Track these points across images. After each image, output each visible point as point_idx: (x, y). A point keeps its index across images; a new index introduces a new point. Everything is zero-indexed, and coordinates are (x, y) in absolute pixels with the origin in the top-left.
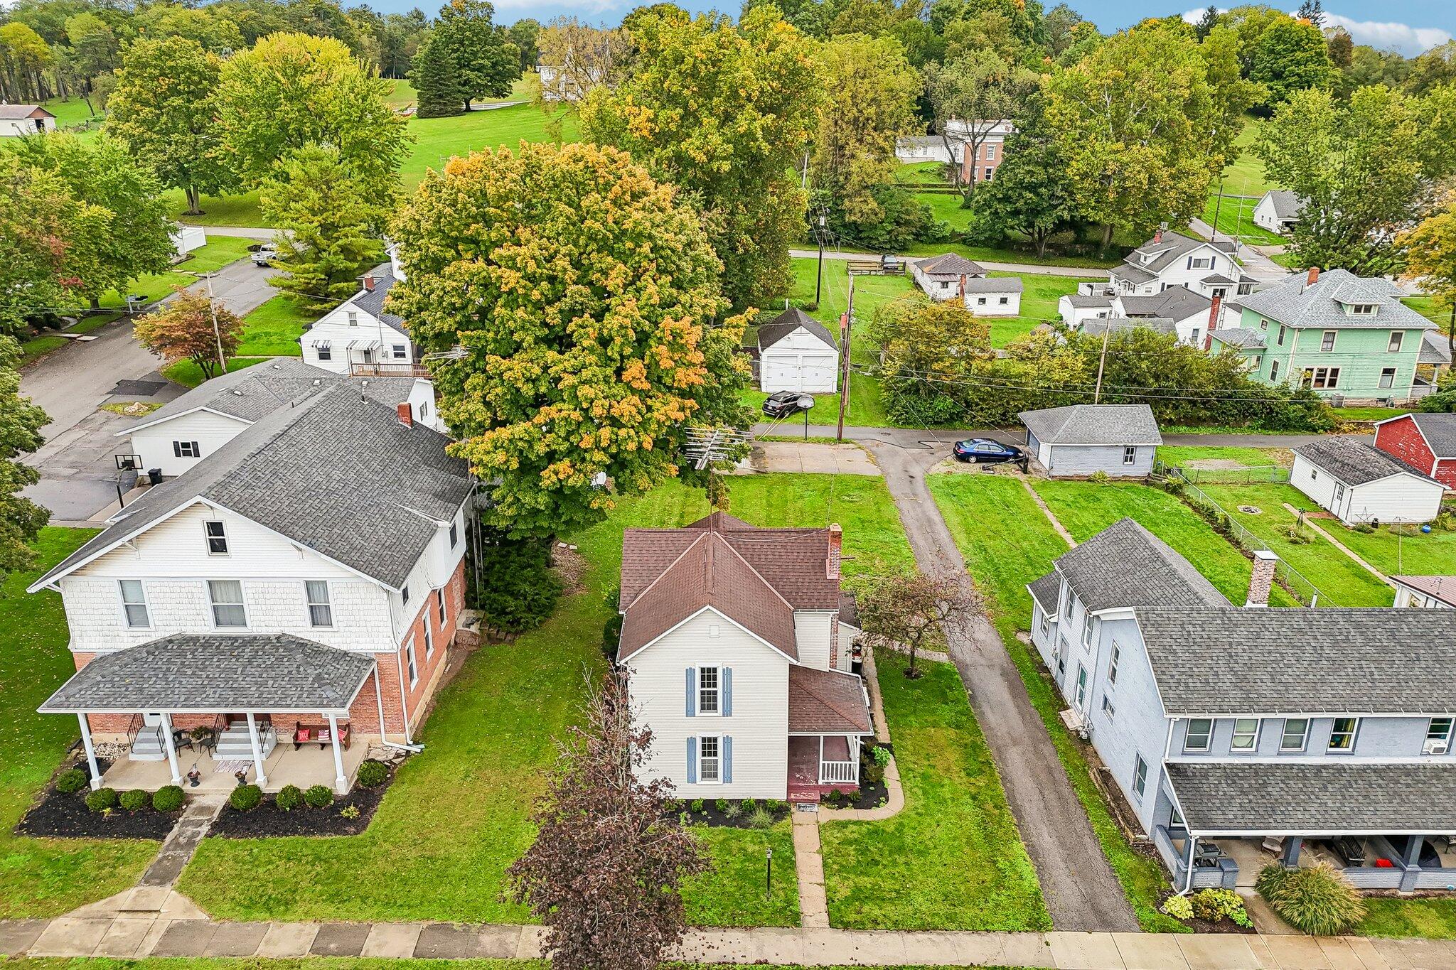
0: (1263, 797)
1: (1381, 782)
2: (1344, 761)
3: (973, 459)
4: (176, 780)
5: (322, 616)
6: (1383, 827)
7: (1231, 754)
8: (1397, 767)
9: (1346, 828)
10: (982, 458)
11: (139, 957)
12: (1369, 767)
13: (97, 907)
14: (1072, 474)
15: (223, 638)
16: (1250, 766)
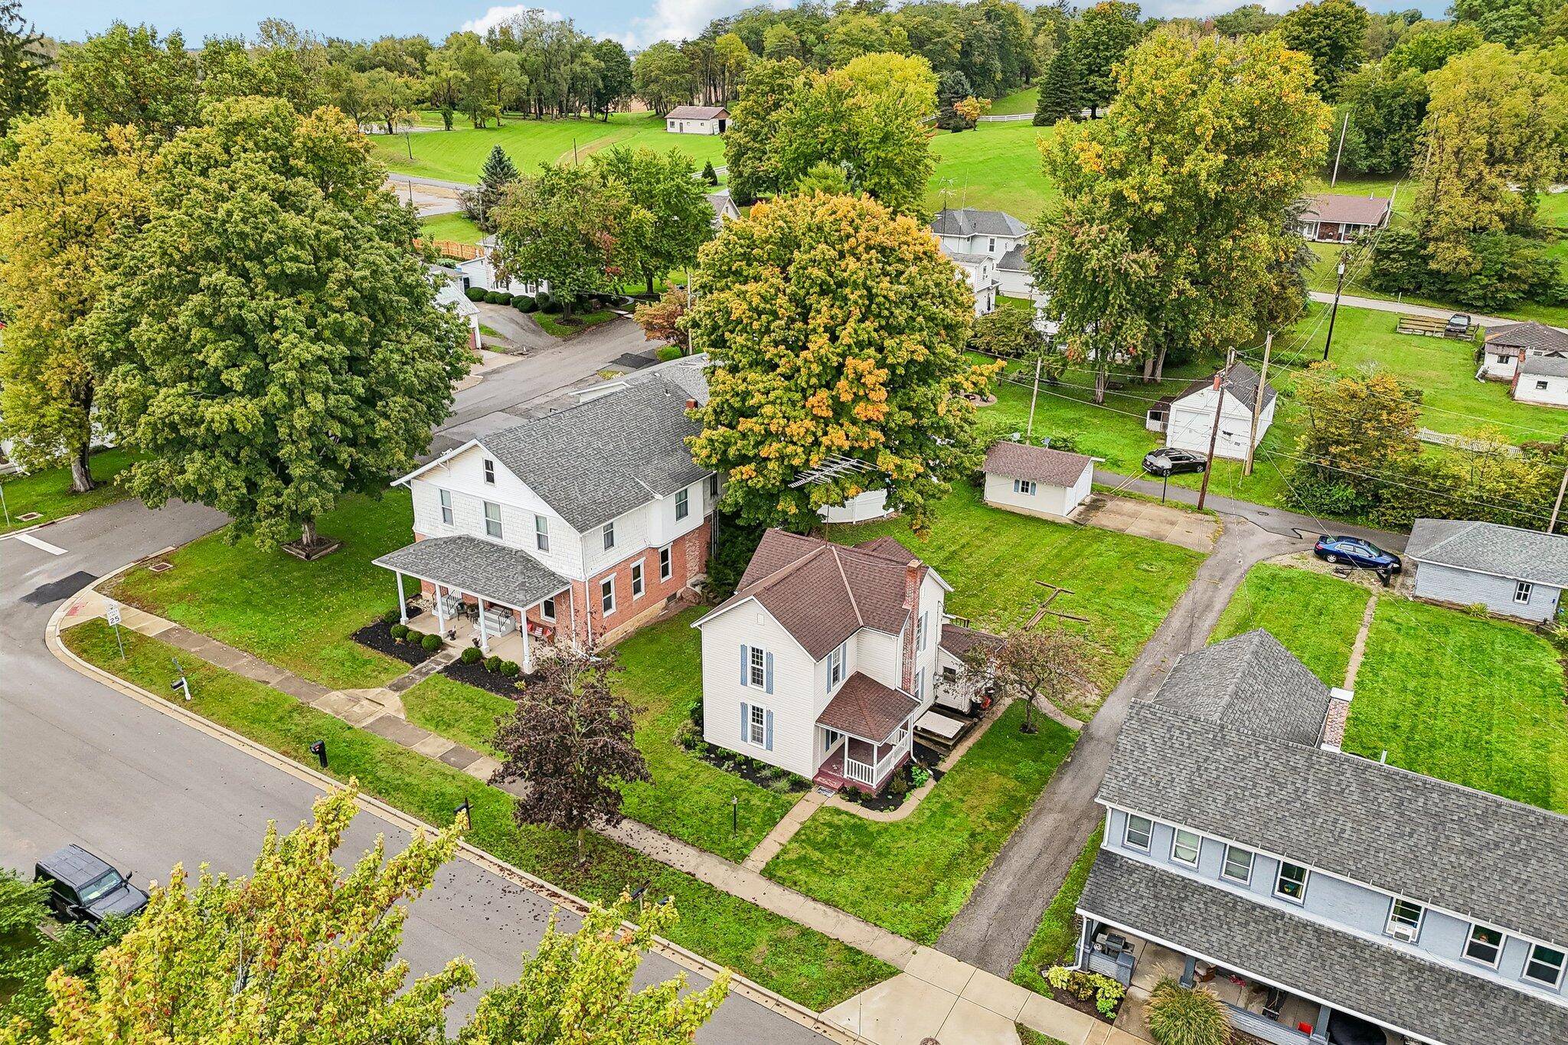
0: (1173, 908)
1: (1314, 942)
2: (1289, 910)
3: (1332, 558)
4: (442, 633)
5: (544, 544)
6: (1278, 979)
7: (1170, 862)
8: (1345, 936)
9: (1235, 964)
10: (1341, 558)
11: (356, 726)
12: (1313, 925)
13: (358, 692)
14: (1442, 599)
15: (488, 544)
16: (1184, 879)
